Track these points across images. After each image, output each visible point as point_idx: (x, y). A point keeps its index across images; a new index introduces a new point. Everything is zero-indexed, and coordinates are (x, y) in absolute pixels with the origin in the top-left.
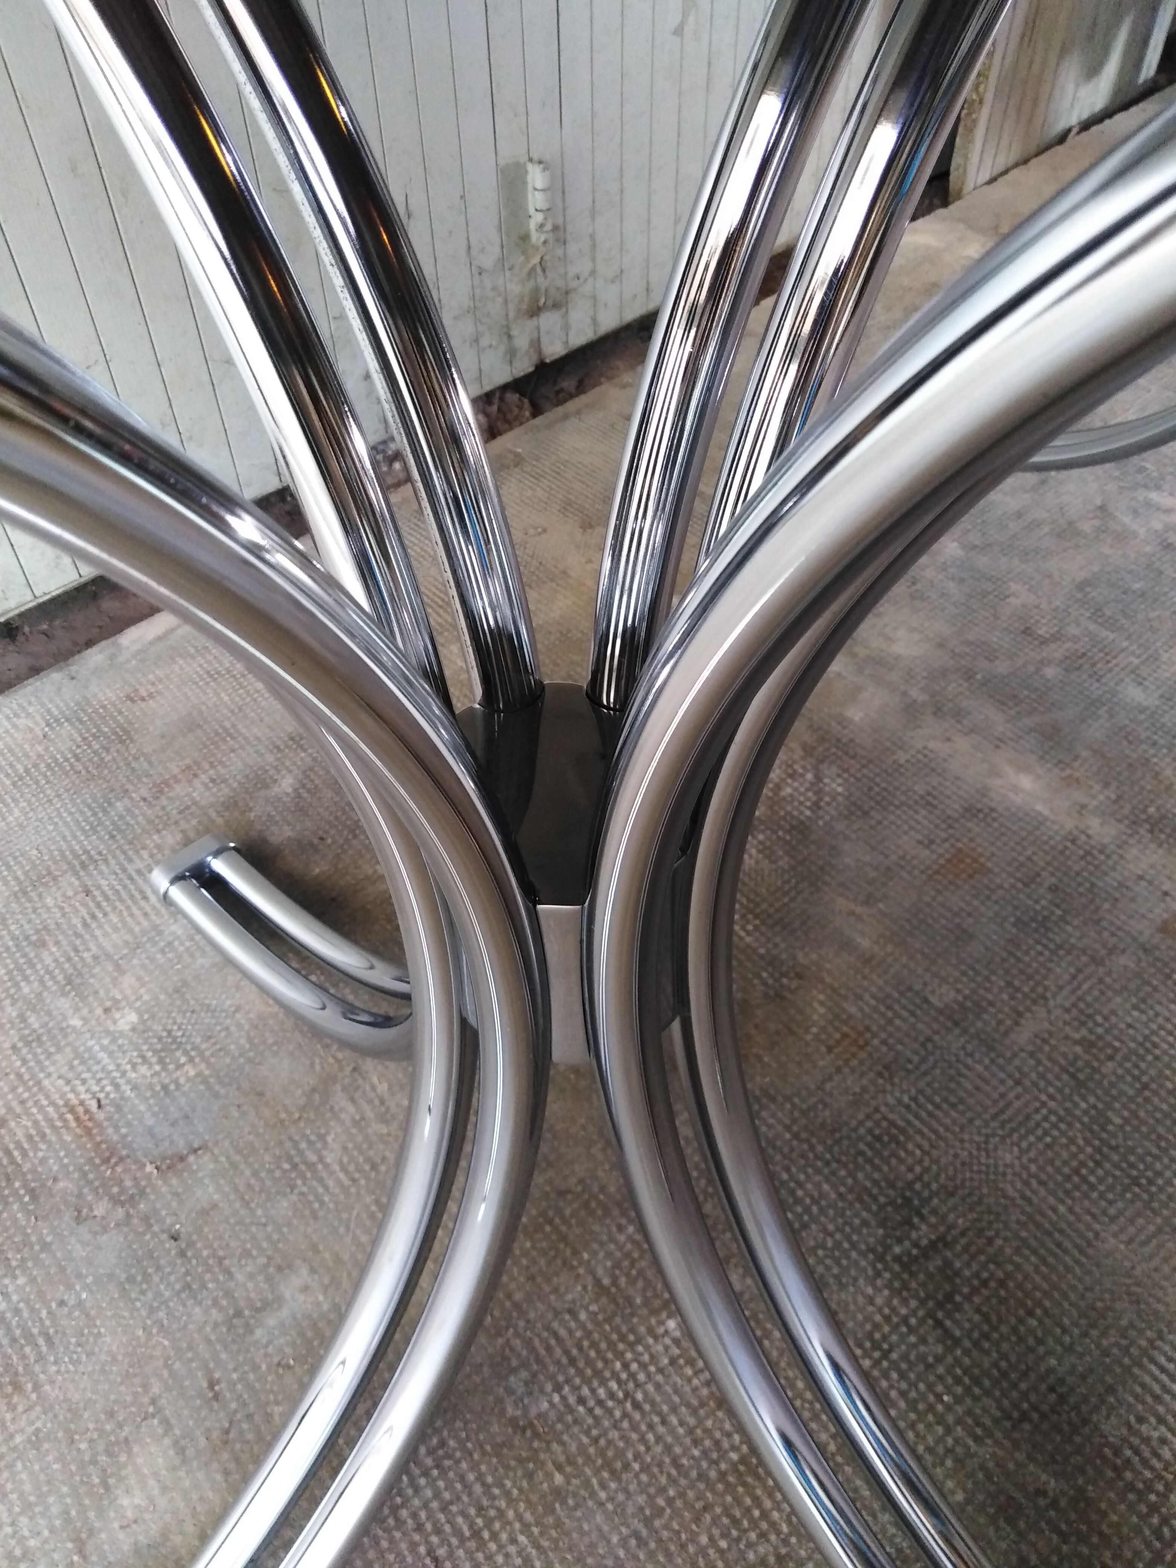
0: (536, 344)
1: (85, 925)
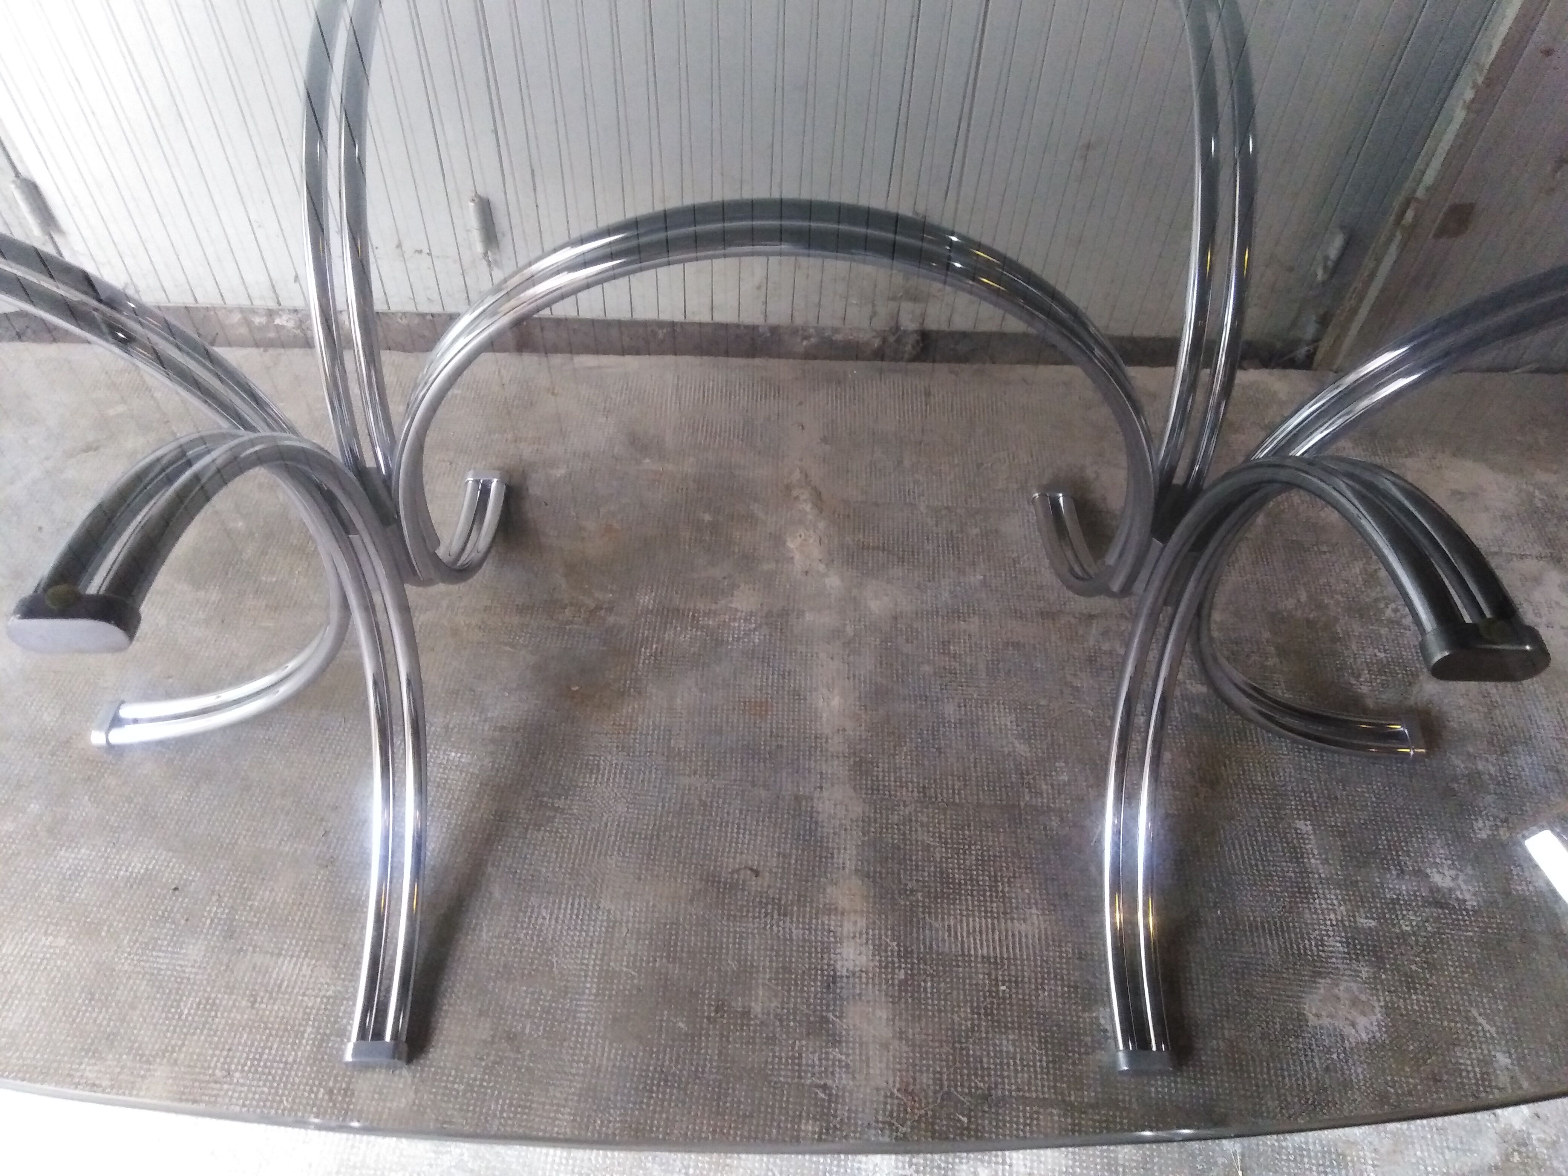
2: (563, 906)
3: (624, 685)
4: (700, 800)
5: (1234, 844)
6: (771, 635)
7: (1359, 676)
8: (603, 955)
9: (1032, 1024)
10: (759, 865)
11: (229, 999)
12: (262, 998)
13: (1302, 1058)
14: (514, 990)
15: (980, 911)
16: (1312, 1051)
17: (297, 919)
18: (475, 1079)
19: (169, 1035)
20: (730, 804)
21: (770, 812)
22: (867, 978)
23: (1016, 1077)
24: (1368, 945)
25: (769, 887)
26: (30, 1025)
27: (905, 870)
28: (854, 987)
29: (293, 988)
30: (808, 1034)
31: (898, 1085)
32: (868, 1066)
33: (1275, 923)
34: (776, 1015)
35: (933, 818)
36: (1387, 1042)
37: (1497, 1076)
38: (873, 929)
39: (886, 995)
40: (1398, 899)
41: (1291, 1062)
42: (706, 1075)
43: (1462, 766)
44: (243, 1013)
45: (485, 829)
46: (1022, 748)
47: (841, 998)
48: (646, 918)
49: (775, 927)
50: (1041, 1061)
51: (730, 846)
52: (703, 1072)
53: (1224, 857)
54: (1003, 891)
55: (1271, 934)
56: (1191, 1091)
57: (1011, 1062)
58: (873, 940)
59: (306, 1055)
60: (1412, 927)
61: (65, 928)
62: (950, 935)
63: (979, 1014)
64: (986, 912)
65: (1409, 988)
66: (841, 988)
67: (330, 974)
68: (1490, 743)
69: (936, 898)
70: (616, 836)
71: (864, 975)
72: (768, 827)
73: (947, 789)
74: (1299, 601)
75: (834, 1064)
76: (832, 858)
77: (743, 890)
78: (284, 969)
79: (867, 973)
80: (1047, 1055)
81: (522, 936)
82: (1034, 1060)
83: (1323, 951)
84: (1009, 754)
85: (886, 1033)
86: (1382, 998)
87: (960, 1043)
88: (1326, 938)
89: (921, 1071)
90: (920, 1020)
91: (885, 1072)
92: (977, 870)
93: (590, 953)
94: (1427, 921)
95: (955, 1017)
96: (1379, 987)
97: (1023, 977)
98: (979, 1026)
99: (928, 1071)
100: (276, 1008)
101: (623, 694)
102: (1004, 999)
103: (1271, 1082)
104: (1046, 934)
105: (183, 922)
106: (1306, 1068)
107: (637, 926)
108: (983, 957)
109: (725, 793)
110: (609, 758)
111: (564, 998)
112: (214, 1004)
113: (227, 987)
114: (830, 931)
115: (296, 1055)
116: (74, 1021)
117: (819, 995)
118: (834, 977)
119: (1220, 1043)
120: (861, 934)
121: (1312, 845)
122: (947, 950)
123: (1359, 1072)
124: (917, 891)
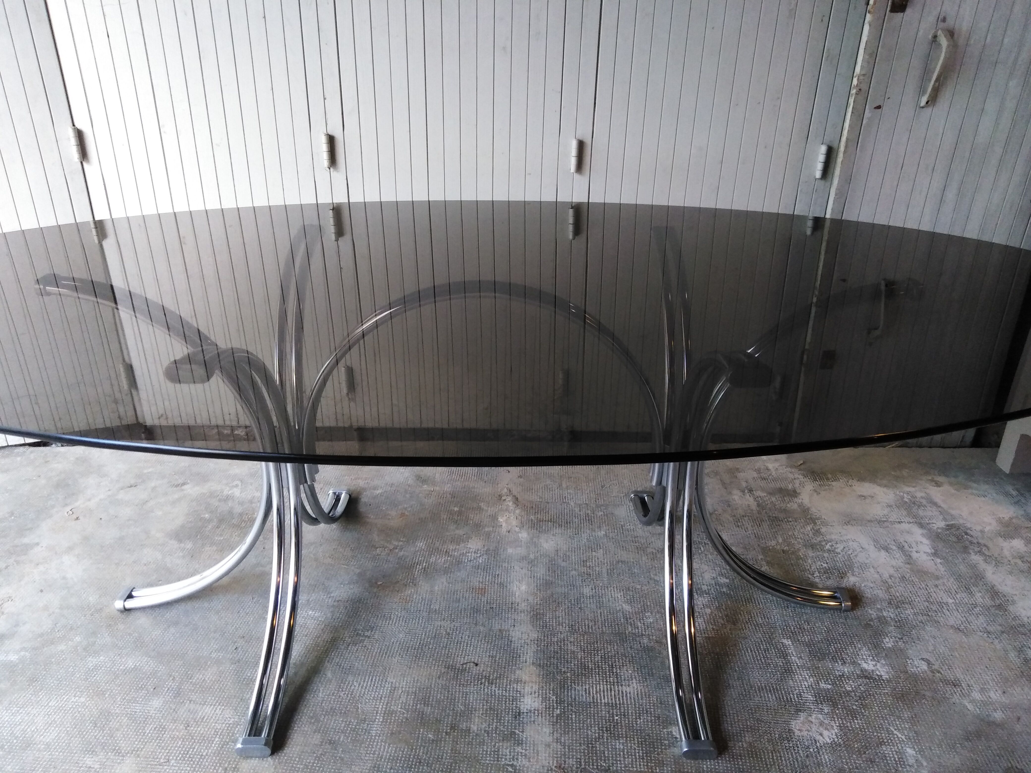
2: (366, 680)
3: (407, 582)
4: (446, 632)
5: (747, 650)
6: (488, 559)
7: (813, 574)
8: (388, 703)
9: (633, 735)
10: (478, 660)
11: (173, 725)
12: (192, 725)
13: (792, 751)
14: (335, 720)
15: (603, 682)
16: (798, 747)
17: (216, 688)
18: (310, 763)
19: (136, 743)
20: (463, 633)
21: (485, 637)
22: (538, 714)
23: (624, 761)
24: (828, 697)
25: (483, 671)
26: (59, 739)
27: (561, 663)
28: (531, 717)
29: (210, 720)
30: (503, 740)
31: (555, 765)
32: (538, 755)
33: (773, 687)
34: (485, 731)
35: (577, 639)
36: (842, 743)
37: (907, 760)
38: (542, 690)
39: (549, 721)
40: (843, 675)
41: (786, 753)
42: (444, 760)
43: (875, 614)
44: (180, 732)
45: (325, 646)
46: (627, 607)
47: (523, 723)
48: (413, 685)
49: (486, 690)
50: (639, 753)
51: (462, 652)
52: (442, 758)
53: (742, 655)
54: (616, 672)
55: (770, 691)
56: (727, 767)
57: (622, 753)
58: (542, 695)
59: (214, 751)
60: (852, 688)
61: (86, 693)
62: (586, 693)
63: (602, 730)
64: (607, 682)
65: (852, 717)
66: (523, 718)
67: (232, 713)
68: (890, 603)
69: (578, 675)
70: (398, 648)
71: (536, 712)
72: (484, 644)
73: (585, 626)
74: (778, 542)
75: (518, 754)
76: (520, 657)
77: (468, 672)
78: (206, 711)
79: (538, 711)
80: (642, 750)
81: (342, 695)
82: (635, 752)
83: (802, 700)
84: (620, 610)
85: (549, 739)
86: (837, 722)
87: (592, 744)
88: (802, 694)
89: (569, 758)
90: (568, 733)
91: (548, 758)
92: (602, 662)
93: (380, 702)
94: (861, 685)
95: (589, 732)
96: (835, 716)
97: (628, 713)
98: (603, 736)
99: (573, 758)
100: (199, 729)
101: (406, 585)
102: (617, 723)
103: (774, 763)
104: (641, 692)
105: (152, 690)
106: (795, 756)
107: (407, 689)
108: (605, 703)
109: (460, 629)
110: (397, 613)
111: (364, 724)
112: (164, 728)
113: (173, 719)
114: (517, 691)
115: (208, 752)
116: (84, 737)
117: (510, 721)
118: (519, 713)
119: (744, 744)
120: (535, 693)
121: (792, 650)
122: (584, 700)
123: (826, 757)
124: (568, 672)
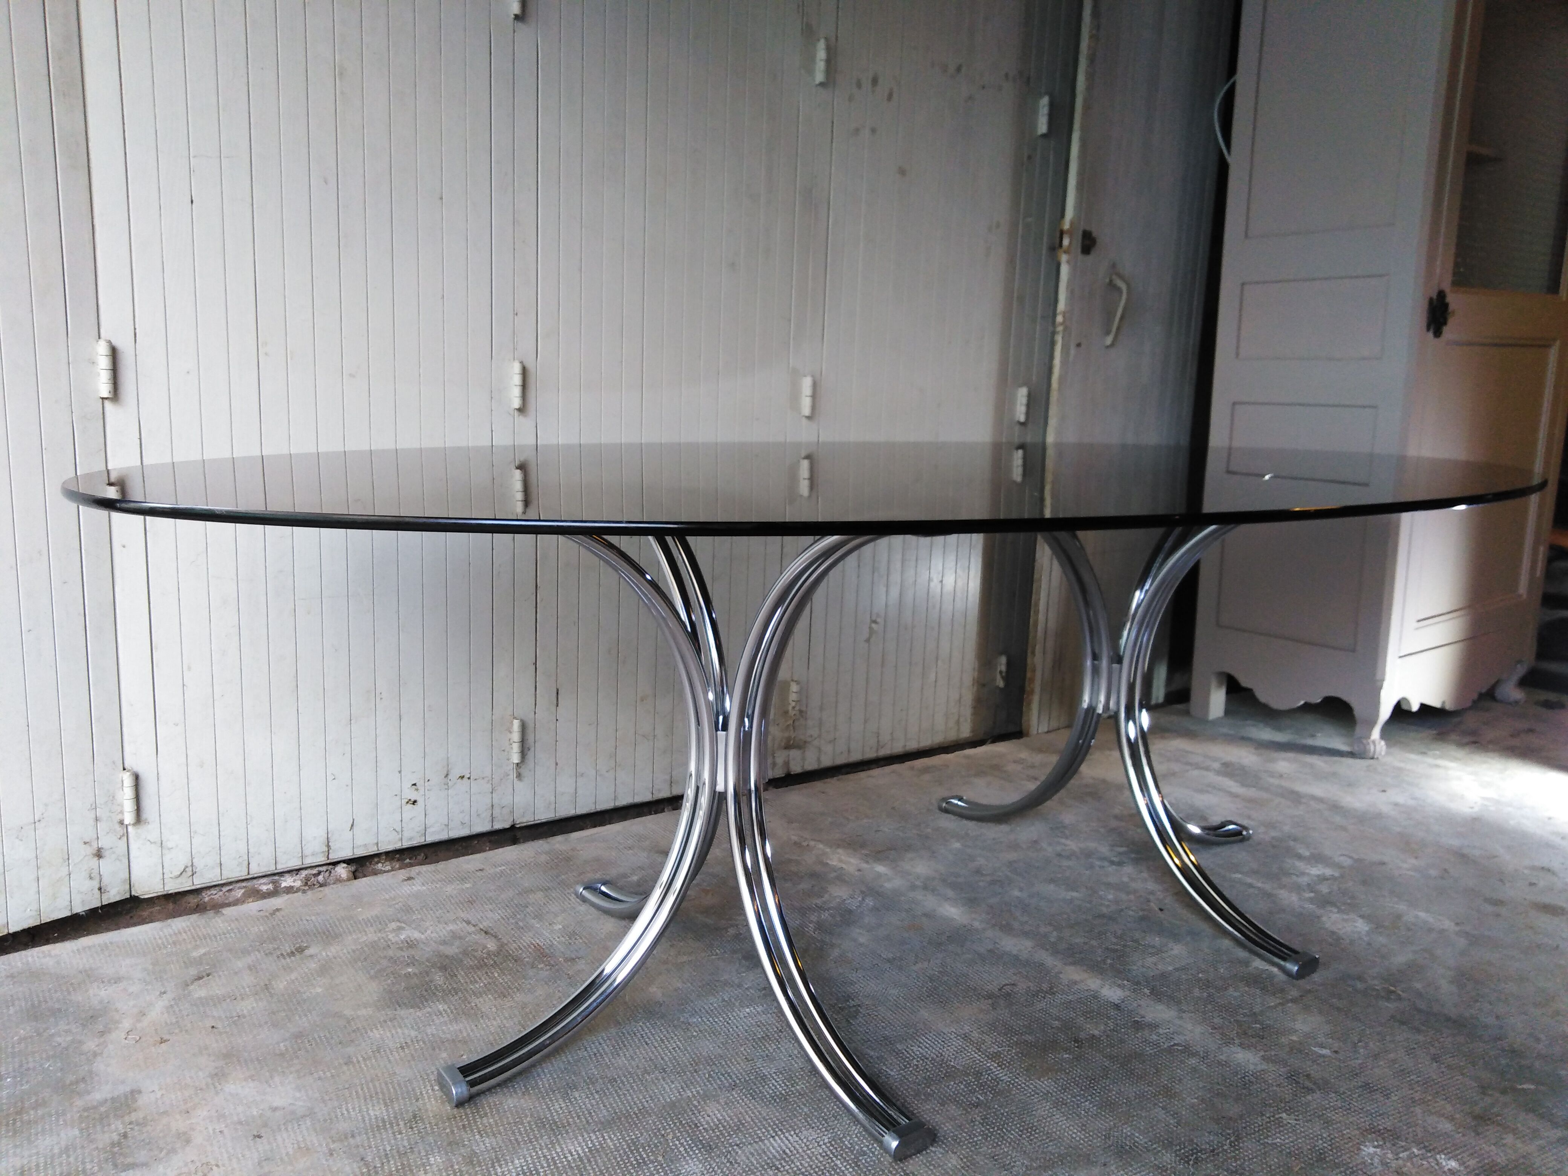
0: (787, 764)
1: (544, 904)
2: (922, 1041)
6: (876, 899)
8: (978, 1049)
9: (1233, 982)
10: (1008, 981)
13: (1355, 945)
15: (1147, 955)
16: (1355, 941)
21: (983, 961)
22: (1133, 999)
24: (1321, 902)
25: (1028, 987)
27: (1087, 955)
28: (1131, 1004)
30: (1137, 1030)
31: (1209, 1028)
32: (1184, 1028)
33: (1276, 909)
34: (1110, 1031)
35: (1071, 932)
36: (1376, 926)
38: (1107, 981)
39: (1152, 1000)
40: (1309, 884)
41: (1353, 948)
42: (1111, 1068)
43: (1267, 839)
47: (1132, 1011)
48: (980, 1025)
49: (1056, 1000)
50: (1257, 992)
51: (982, 981)
54: (1146, 944)
55: (1280, 913)
56: (1330, 973)
57: (1245, 998)
58: (1113, 984)
60: (1328, 889)
62: (1146, 969)
63: (1204, 989)
64: (1150, 954)
65: (1357, 908)
66: (1126, 1007)
69: (1118, 959)
70: (909, 1003)
71: (1129, 998)
72: (992, 967)
73: (1062, 920)
75: (1167, 1035)
76: (1044, 964)
77: (1016, 994)
78: (775, 1145)
80: (1256, 989)
81: (916, 1063)
82: (1254, 993)
83: (1308, 910)
84: (1072, 898)
85: (1173, 1013)
86: (1352, 915)
87: (1212, 1002)
88: (1302, 906)
89: (1211, 1019)
90: (1181, 1002)
91: (1195, 1026)
92: (1122, 942)
93: (969, 1052)
94: (1330, 886)
95: (1195, 994)
96: (1346, 912)
97: (1203, 969)
98: (1211, 993)
99: (1214, 1017)
100: (798, 1164)
102: (1207, 979)
105: (660, 1159)
106: (1361, 947)
107: (979, 1030)
108: (1173, 969)
111: (982, 1076)
114: (1086, 990)
117: (1119, 1014)
118: (1116, 1005)
120: (1103, 985)
121: (1249, 880)
122: (1154, 974)
124: (1106, 960)
